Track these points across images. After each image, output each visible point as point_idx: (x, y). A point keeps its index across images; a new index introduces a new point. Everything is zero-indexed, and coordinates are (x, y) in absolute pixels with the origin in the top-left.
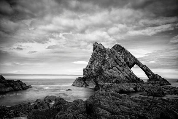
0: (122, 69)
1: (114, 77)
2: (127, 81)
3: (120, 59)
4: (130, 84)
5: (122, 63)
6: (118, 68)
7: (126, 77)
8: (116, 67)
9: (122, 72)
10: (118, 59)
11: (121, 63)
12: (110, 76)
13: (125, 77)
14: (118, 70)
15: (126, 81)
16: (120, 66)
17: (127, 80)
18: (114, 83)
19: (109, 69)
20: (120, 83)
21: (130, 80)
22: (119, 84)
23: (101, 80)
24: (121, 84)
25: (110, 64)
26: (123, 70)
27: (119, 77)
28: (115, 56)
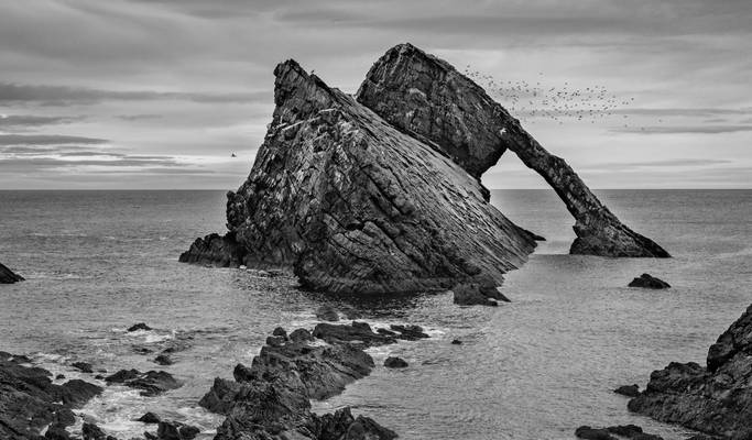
0: (398, 230)
1: (366, 260)
2: (414, 272)
3: (392, 193)
5: (399, 208)
6: (382, 228)
7: (411, 256)
8: (375, 222)
9: (397, 239)
10: (385, 195)
11: (395, 206)
12: (352, 255)
13: (407, 258)
14: (383, 235)
15: (411, 274)
16: (393, 219)
17: (415, 267)
18: (365, 279)
19: (352, 227)
21: (427, 270)
23: (321, 268)
25: (356, 211)
26: (403, 232)
27: (386, 258)
28: (374, 181)
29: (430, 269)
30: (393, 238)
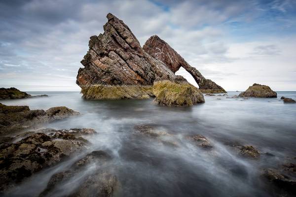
0: (128, 56)
1: (108, 72)
2: (139, 81)
3: (125, 35)
4: (145, 87)
5: (129, 44)
6: (119, 55)
7: (137, 72)
8: (115, 51)
9: (128, 61)
10: (121, 36)
11: (127, 43)
12: (103, 71)
13: (134, 73)
14: (119, 58)
15: (137, 82)
16: (126, 50)
17: (139, 78)
18: (105, 83)
19: (102, 55)
20: (120, 84)
21: (146, 80)
22: (118, 86)
23: (86, 79)
24: (122, 86)
25: (105, 45)
26: (131, 58)
27: (121, 71)
28: (114, 27)
29: (148, 80)
30: (125, 61)
